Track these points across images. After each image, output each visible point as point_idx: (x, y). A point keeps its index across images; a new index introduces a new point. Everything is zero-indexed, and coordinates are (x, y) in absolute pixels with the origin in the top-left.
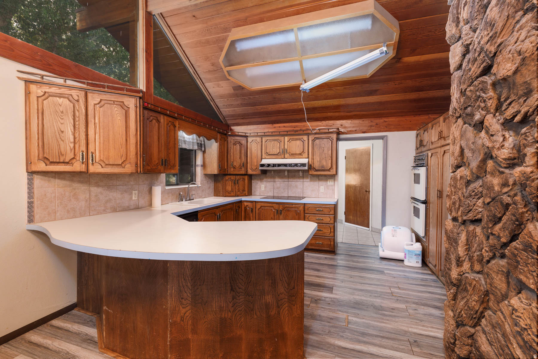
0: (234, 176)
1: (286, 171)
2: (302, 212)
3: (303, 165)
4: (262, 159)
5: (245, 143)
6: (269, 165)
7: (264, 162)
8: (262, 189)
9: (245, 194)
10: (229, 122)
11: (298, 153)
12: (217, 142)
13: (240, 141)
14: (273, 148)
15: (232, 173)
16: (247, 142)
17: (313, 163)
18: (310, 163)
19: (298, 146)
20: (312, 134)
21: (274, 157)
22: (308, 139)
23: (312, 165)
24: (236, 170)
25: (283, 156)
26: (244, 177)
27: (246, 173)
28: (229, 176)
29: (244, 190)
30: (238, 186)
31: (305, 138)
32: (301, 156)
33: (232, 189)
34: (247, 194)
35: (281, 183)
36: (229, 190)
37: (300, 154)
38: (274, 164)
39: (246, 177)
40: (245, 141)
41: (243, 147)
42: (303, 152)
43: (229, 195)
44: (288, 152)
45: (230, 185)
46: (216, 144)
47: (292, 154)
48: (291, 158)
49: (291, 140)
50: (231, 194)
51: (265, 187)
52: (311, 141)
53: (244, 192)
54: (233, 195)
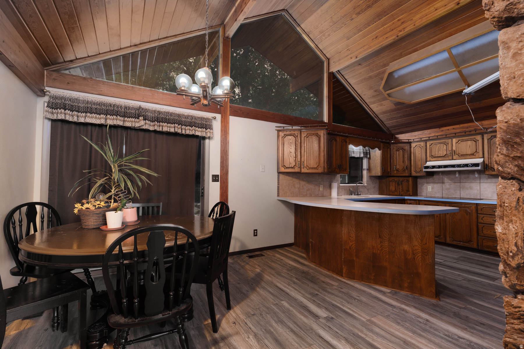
0: (398, 178)
1: (457, 172)
2: (474, 211)
3: (477, 165)
4: (426, 161)
5: (409, 149)
6: (434, 167)
7: (429, 164)
8: (429, 190)
9: (410, 194)
10: (393, 132)
11: (470, 153)
12: (380, 150)
13: (403, 147)
14: (438, 151)
15: (395, 175)
16: (411, 147)
17: (490, 163)
18: (487, 162)
19: (470, 147)
20: (486, 133)
21: (440, 159)
22: (483, 139)
23: (490, 165)
24: (399, 172)
25: (451, 158)
26: (408, 179)
27: (409, 175)
28: (393, 178)
29: (408, 191)
30: (402, 187)
31: (479, 138)
32: (474, 157)
33: (395, 189)
34: (411, 194)
35: (450, 184)
36: (393, 189)
37: (473, 154)
38: (439, 166)
39: (410, 179)
40: (409, 147)
41: (406, 152)
42: (476, 151)
43: (392, 194)
44: (457, 153)
45: (394, 185)
46: (380, 151)
47: (462, 155)
48: (461, 159)
49: (460, 141)
50: (394, 193)
51: (432, 188)
52: (487, 140)
53: (408, 193)
54: (397, 194)
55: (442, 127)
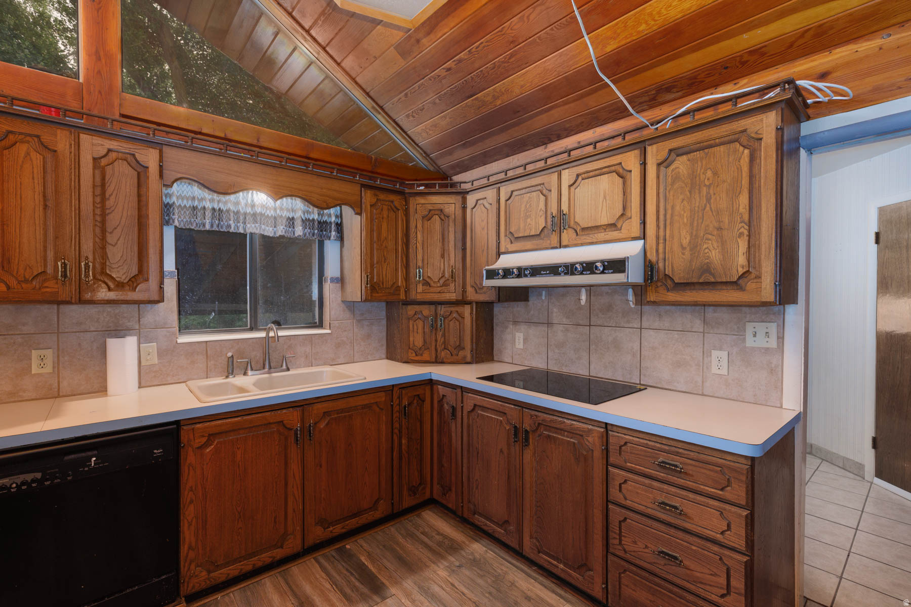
0: (433, 307)
1: (583, 291)
3: (617, 265)
4: (499, 254)
5: (459, 212)
6: (521, 272)
7: (507, 261)
8: (517, 346)
9: (465, 357)
11: (604, 221)
12: (360, 214)
13: (442, 207)
14: (527, 217)
15: (419, 297)
16: (464, 208)
17: (661, 256)
18: (652, 257)
19: (605, 197)
20: (654, 140)
21: (528, 244)
22: (644, 164)
23: (661, 265)
24: (432, 290)
25: (554, 239)
26: (460, 309)
27: (462, 298)
28: (417, 308)
29: (460, 347)
30: (444, 335)
31: (631, 160)
32: (615, 234)
33: (425, 341)
34: (469, 359)
35: (567, 330)
36: (416, 343)
37: (613, 226)
38: (520, 269)
39: (467, 310)
40: (459, 205)
41: (451, 224)
42: (622, 215)
43: (417, 358)
44: (572, 223)
45: (420, 330)
47: (583, 229)
48: (582, 245)
49: (580, 178)
50: (422, 355)
51: (526, 340)
52: (655, 167)
53: (461, 353)
54: (428, 359)
55: (551, 141)
